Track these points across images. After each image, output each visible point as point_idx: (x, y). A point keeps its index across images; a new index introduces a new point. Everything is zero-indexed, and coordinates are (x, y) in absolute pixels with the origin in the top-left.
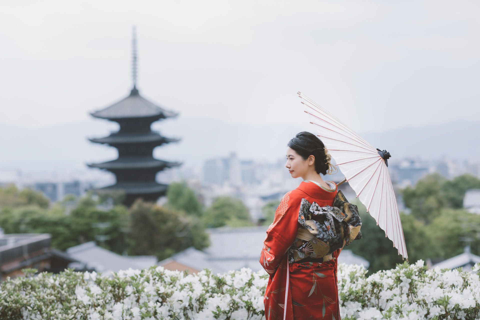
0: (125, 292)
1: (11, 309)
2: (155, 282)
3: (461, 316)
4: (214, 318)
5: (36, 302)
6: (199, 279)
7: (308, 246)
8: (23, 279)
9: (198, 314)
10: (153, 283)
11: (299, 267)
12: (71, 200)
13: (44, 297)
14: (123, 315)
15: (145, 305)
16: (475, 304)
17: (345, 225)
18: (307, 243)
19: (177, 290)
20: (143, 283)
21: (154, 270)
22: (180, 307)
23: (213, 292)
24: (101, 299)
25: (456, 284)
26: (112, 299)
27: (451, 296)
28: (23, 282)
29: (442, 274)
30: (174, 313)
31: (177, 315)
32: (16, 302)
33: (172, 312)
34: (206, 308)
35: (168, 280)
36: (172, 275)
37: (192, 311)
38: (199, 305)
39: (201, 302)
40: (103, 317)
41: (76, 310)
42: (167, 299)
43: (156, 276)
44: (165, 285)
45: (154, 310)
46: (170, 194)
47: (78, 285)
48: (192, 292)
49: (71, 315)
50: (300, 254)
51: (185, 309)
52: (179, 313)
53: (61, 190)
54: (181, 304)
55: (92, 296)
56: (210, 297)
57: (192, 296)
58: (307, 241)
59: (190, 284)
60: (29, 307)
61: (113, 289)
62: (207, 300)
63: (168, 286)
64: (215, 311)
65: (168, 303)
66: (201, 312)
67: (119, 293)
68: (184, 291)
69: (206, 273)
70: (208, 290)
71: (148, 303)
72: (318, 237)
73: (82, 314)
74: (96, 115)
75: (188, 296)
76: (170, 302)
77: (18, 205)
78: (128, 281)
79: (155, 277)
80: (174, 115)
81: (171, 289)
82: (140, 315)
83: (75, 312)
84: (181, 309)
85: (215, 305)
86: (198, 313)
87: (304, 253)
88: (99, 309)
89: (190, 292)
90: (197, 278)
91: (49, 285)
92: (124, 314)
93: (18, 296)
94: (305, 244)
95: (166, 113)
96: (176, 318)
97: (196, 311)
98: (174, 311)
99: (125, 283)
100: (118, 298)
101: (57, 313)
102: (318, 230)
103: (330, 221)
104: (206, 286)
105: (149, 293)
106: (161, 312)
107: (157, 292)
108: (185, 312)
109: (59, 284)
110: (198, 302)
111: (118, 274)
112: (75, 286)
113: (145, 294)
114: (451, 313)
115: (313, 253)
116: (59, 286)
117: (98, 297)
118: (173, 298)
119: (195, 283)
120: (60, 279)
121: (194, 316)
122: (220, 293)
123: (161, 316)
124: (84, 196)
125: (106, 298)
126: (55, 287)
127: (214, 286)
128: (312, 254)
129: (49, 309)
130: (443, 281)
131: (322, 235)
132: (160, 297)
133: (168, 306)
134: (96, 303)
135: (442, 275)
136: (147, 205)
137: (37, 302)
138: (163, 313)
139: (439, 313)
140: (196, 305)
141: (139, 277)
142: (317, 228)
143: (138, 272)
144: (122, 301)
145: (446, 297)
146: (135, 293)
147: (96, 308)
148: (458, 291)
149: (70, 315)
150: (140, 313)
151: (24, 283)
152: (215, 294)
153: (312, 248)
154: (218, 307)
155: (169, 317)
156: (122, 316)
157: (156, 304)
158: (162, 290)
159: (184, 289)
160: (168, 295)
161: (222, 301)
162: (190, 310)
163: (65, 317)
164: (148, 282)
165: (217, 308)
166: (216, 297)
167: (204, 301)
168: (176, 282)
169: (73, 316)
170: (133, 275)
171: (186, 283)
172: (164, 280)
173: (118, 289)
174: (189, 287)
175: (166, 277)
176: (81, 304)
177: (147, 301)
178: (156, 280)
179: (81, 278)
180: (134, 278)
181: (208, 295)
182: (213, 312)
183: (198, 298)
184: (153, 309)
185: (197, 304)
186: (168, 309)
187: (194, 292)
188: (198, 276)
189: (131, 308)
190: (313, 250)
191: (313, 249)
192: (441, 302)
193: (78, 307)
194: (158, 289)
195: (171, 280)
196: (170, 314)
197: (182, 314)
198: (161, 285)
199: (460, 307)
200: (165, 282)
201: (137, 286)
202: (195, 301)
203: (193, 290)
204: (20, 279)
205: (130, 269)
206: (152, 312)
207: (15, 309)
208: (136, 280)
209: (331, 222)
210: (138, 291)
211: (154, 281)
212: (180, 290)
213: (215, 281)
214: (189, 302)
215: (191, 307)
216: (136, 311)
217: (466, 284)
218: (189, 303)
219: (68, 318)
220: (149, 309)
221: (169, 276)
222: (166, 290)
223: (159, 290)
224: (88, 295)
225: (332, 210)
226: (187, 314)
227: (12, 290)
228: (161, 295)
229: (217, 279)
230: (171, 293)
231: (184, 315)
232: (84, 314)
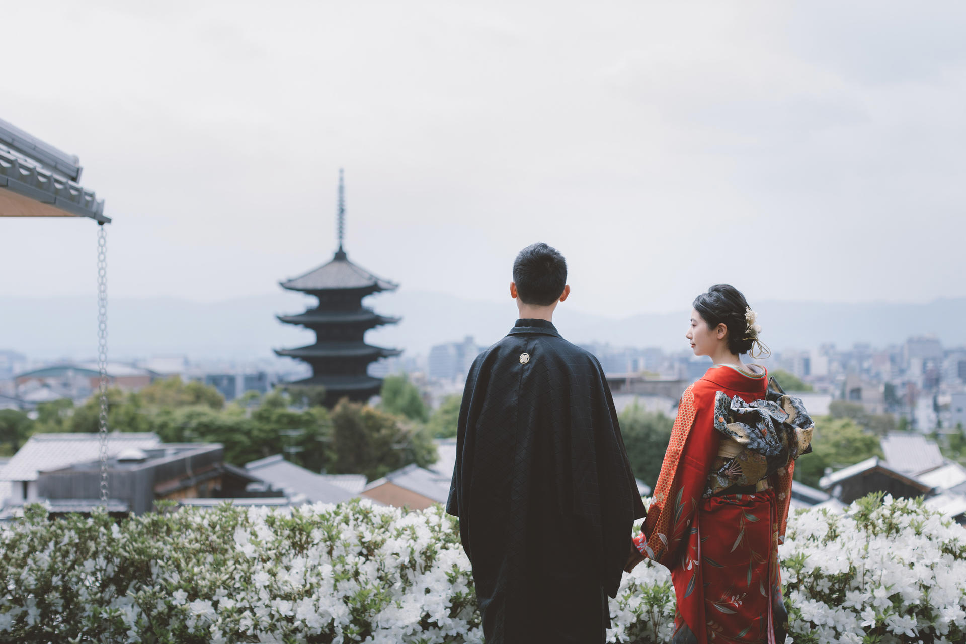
0: (312, 538)
1: (132, 563)
2: (357, 523)
3: (823, 586)
4: (449, 583)
5: (171, 554)
6: (425, 520)
7: (734, 465)
8: (154, 515)
9: (423, 575)
10: (355, 525)
11: (721, 502)
12: (253, 397)
13: (184, 544)
14: (305, 575)
15: (341, 559)
16: (848, 568)
17: (789, 429)
18: (732, 461)
19: (390, 537)
20: (339, 524)
21: (356, 504)
22: (395, 564)
23: (447, 541)
24: (274, 549)
25: (816, 534)
26: (291, 548)
27: (808, 555)
28: (153, 520)
29: (796, 517)
30: (386, 573)
31: (390, 576)
32: (140, 552)
33: (382, 572)
34: (436, 567)
35: (377, 520)
36: (383, 513)
37: (414, 570)
38: (426, 561)
39: (429, 556)
40: (275, 578)
41: (234, 567)
42: (376, 551)
43: (360, 514)
44: (372, 528)
45: (355, 569)
46: (385, 393)
47: (239, 526)
48: (415, 541)
49: (226, 574)
50: (721, 480)
51: (403, 567)
52: (394, 573)
53: (240, 384)
54: (397, 560)
55: (258, 544)
56: (442, 548)
57: (415, 548)
58: (731, 457)
59: (412, 528)
60: (159, 561)
61: (292, 534)
62: (438, 553)
63: (377, 531)
64: (450, 572)
65: (377, 558)
66: (427, 573)
67: (301, 540)
68: (402, 539)
69: (436, 511)
70: (439, 538)
71: (346, 558)
72: (750, 447)
73: (242, 574)
74: (288, 286)
75: (407, 547)
76: (380, 557)
77: (181, 403)
78: (315, 521)
79: (357, 515)
80: (393, 287)
81: (382, 535)
82: (332, 576)
83: (231, 569)
84: (397, 568)
85: (450, 563)
86: (423, 573)
87: (728, 479)
88: (269, 565)
89: (412, 542)
90: (422, 519)
91: (194, 526)
92: (308, 574)
93: (143, 543)
94: (727, 463)
95: (382, 284)
96: (388, 582)
97: (420, 571)
98: (386, 570)
99: (310, 524)
100: (300, 548)
101: (204, 570)
102: (748, 437)
103: (767, 420)
104: (436, 531)
105: (348, 542)
106: (366, 572)
107: (360, 540)
108: (404, 572)
109: (209, 525)
110: (423, 557)
111: (300, 510)
112: (234, 528)
113: (341, 543)
114: (807, 582)
115: (741, 476)
116: (210, 529)
117: (269, 545)
118: (386, 550)
119: (420, 527)
120: (210, 517)
121: (416, 579)
122: (457, 542)
123: (366, 578)
124: (271, 393)
125: (280, 548)
126: (202, 528)
127: (449, 531)
128: (739, 478)
129: (190, 565)
130: (797, 528)
131: (756, 444)
132: (364, 547)
133: (376, 562)
134: (265, 556)
135: (796, 519)
136: (354, 406)
137: (173, 553)
138: (368, 573)
139: (787, 581)
140: (420, 561)
141: (333, 515)
142: (746, 433)
143: (332, 507)
144: (305, 552)
145: (801, 555)
146: (325, 541)
147: (265, 564)
148: (819, 546)
149: (223, 574)
150: (333, 573)
151: (155, 522)
152: (450, 545)
153: (740, 468)
154: (455, 566)
155: (378, 580)
156: (305, 578)
157: (357, 559)
158: (368, 537)
159: (403, 536)
160: (377, 545)
161: (461, 556)
162: (411, 569)
163: (216, 578)
164: (347, 523)
165: (453, 567)
166: (451, 549)
167: (433, 555)
168: (389, 525)
169: (228, 576)
170: (324, 512)
171: (405, 526)
172: (371, 520)
173: (301, 534)
174: (410, 533)
175: (375, 516)
176: (241, 557)
177: (345, 555)
178: (359, 520)
179: (243, 515)
180: (325, 516)
181: (440, 545)
182: (447, 573)
183: (424, 550)
184: (352, 567)
185: (421, 559)
186: (377, 566)
187: (418, 541)
188: (424, 515)
189: (320, 564)
190: (741, 472)
191: (741, 470)
192: (792, 564)
193: (237, 562)
194: (362, 535)
195: (382, 521)
196: (379, 576)
197: (398, 575)
198: (367, 529)
199: (821, 572)
200: (373, 524)
201: (329, 529)
202: (419, 555)
203: (416, 538)
204: (149, 516)
205: (320, 503)
206: (352, 571)
207: (139, 563)
208: (328, 520)
209: (769, 422)
210: (330, 538)
211: (355, 522)
212: (396, 537)
213: (450, 523)
214: (409, 556)
215: (413, 564)
216: (326, 569)
217: (833, 536)
218: (410, 559)
219: (220, 579)
220: (347, 567)
221: (380, 515)
222: (373, 536)
223: (363, 537)
224: (252, 544)
225: (766, 406)
226: (406, 574)
227: (136, 534)
228: (366, 545)
229: (454, 521)
230: (382, 542)
231: (402, 576)
232: (245, 573)
